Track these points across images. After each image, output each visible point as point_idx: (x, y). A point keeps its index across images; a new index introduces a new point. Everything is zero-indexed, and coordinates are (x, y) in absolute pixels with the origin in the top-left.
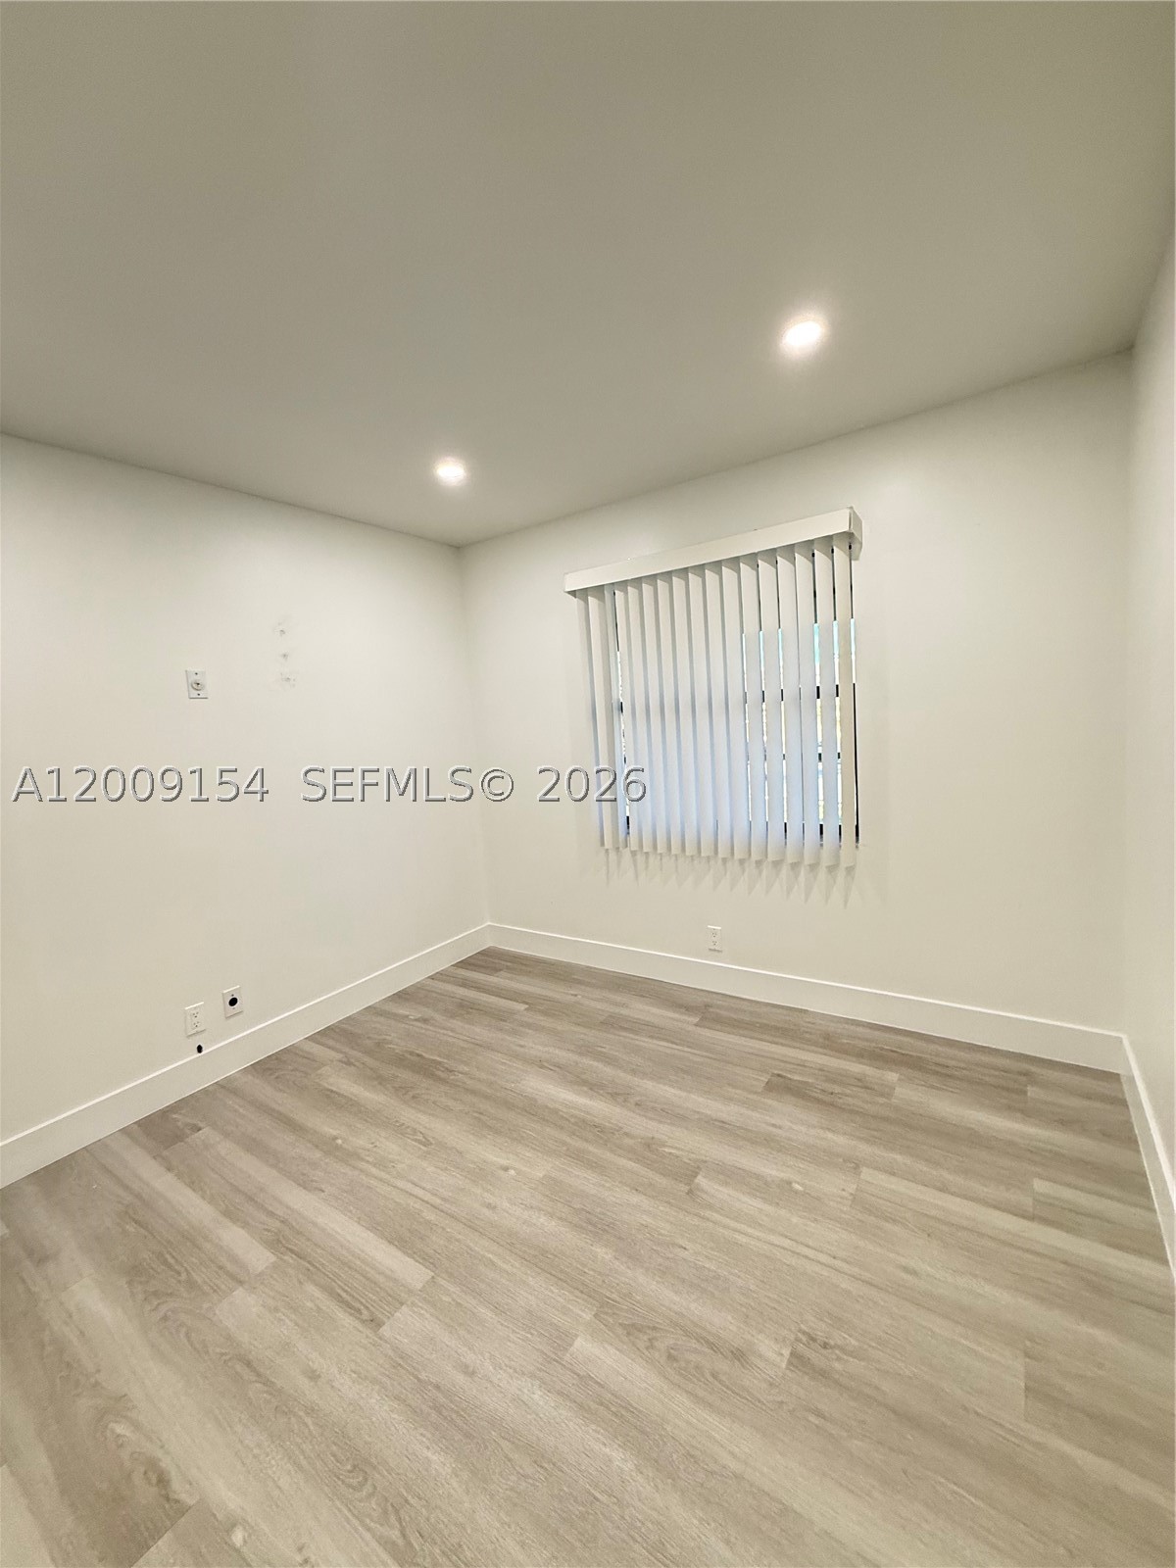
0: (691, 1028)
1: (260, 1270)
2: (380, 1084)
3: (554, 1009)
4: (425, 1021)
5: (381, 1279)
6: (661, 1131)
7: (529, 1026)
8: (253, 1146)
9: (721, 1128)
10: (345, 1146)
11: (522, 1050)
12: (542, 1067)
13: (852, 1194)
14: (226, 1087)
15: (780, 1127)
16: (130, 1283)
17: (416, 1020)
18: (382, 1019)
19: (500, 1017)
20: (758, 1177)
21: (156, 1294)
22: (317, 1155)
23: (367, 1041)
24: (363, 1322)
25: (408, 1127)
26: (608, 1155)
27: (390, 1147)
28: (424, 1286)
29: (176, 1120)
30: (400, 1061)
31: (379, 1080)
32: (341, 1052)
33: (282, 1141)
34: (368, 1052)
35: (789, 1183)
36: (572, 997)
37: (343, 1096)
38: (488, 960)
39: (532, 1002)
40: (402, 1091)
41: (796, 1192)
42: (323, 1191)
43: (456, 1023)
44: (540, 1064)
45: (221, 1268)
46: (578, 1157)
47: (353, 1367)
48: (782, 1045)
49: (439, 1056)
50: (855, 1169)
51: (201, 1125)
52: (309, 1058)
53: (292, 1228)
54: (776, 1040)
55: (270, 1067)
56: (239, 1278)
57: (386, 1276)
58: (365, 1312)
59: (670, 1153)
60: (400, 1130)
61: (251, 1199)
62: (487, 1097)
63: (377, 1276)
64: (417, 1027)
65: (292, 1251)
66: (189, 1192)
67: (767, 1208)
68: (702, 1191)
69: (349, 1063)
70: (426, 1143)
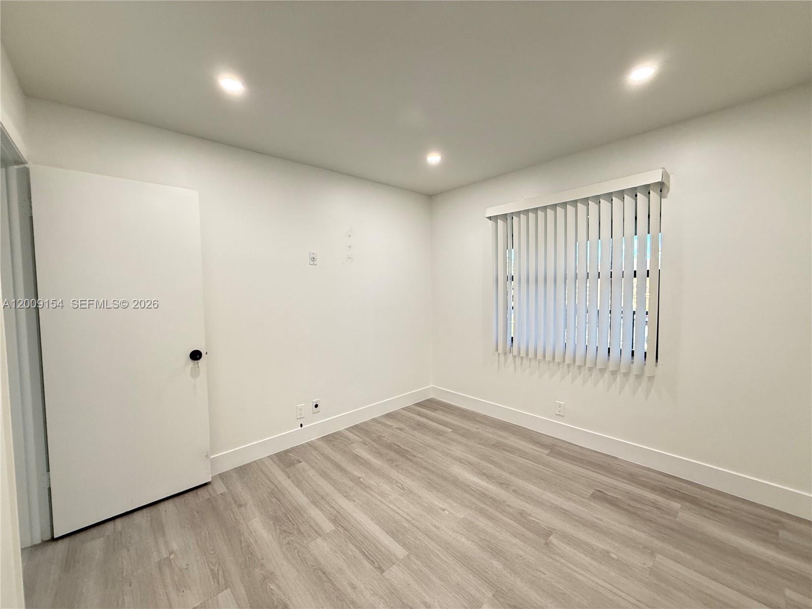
0: (544, 455)
1: (328, 532)
2: (380, 456)
3: (466, 434)
4: (401, 429)
5: (383, 549)
6: (529, 507)
7: (454, 440)
8: (324, 474)
9: (564, 513)
10: (364, 482)
11: (450, 451)
12: (461, 462)
13: (650, 568)
14: (310, 444)
15: (601, 520)
16: (274, 524)
17: (396, 428)
18: (380, 426)
19: (438, 434)
20: (587, 544)
21: (285, 531)
22: (351, 484)
23: (374, 435)
24: (376, 568)
25: (394, 479)
26: (498, 514)
27: (386, 487)
28: (404, 558)
29: (290, 456)
30: (390, 446)
31: (380, 455)
32: (362, 438)
33: (336, 474)
34: (374, 440)
35: (608, 552)
36: (476, 429)
37: (363, 459)
38: (431, 404)
39: (455, 429)
40: (390, 461)
41: (613, 559)
42: (355, 501)
43: (416, 433)
44: (460, 461)
45: (311, 526)
46: (482, 512)
47: (371, 588)
48: (601, 474)
49: (408, 448)
50: (652, 554)
51: (301, 460)
52: (347, 438)
53: (341, 515)
54: (597, 471)
55: (329, 439)
56: (319, 533)
57: (386, 549)
58: (376, 563)
59: (533, 520)
60: (389, 479)
61: (323, 498)
62: (433, 472)
63: (381, 548)
64: (397, 432)
65: (342, 526)
66: (297, 489)
67: (594, 563)
68: (553, 544)
69: (365, 444)
70: (403, 489)
